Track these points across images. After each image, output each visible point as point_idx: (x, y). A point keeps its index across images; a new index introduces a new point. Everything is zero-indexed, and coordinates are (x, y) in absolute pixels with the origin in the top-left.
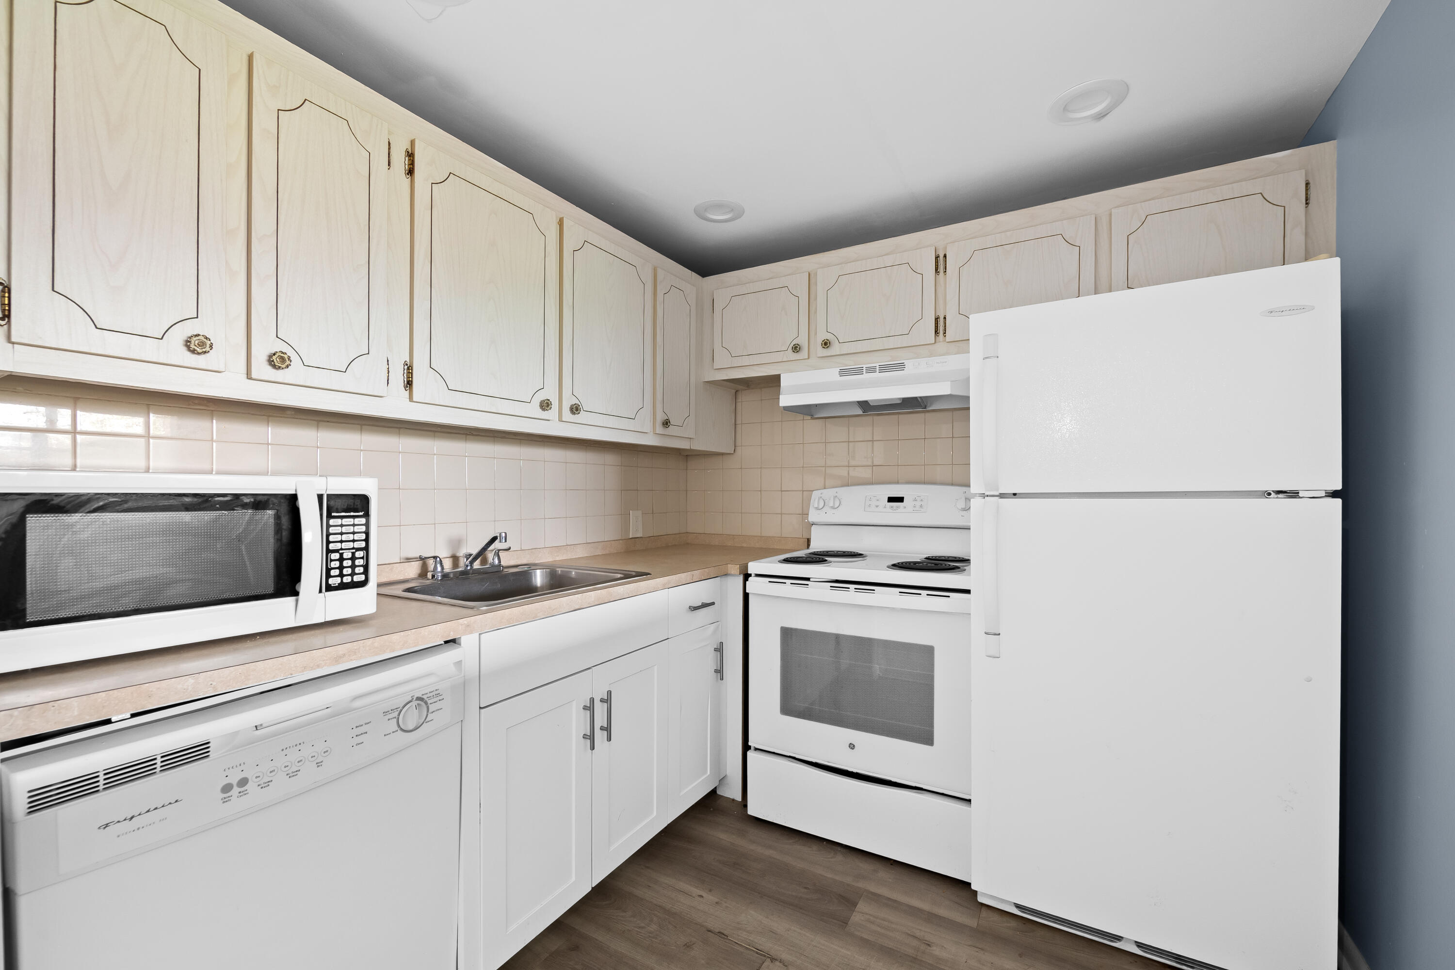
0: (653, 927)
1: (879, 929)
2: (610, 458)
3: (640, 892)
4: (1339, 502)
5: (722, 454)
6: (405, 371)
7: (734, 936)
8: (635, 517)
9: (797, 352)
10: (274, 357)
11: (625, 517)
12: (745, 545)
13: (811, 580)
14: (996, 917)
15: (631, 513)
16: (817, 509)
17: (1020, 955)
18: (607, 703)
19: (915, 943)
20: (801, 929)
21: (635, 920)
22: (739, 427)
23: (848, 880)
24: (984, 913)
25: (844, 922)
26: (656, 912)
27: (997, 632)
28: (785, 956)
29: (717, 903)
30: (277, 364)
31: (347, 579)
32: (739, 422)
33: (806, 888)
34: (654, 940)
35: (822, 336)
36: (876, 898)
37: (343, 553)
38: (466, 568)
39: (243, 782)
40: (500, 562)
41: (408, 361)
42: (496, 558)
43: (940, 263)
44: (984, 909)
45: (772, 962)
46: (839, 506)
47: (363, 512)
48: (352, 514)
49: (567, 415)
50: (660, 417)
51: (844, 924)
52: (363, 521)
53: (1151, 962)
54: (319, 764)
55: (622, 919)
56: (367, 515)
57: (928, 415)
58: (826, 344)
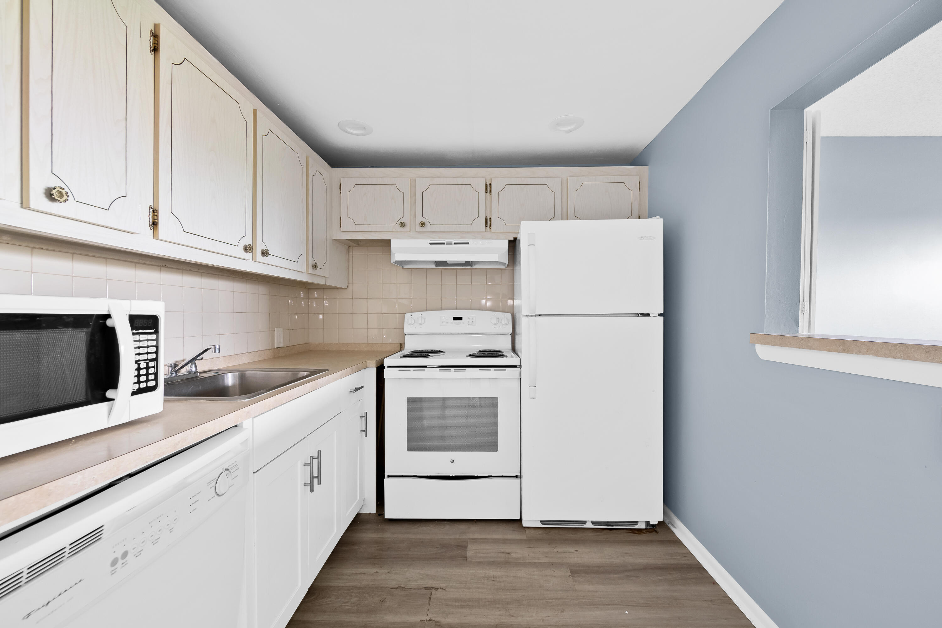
0: (354, 599)
1: (483, 555)
2: (261, 290)
3: (334, 583)
4: (662, 317)
5: (338, 288)
6: (151, 214)
7: (408, 585)
8: (279, 332)
9: (403, 227)
10: (53, 191)
11: (272, 332)
12: (356, 350)
13: (427, 367)
14: (533, 531)
15: (276, 330)
16: (410, 325)
17: (549, 544)
18: (318, 459)
19: (502, 555)
20: (444, 569)
21: (340, 599)
22: (350, 271)
23: (457, 536)
24: (527, 531)
25: (465, 558)
26: (351, 591)
27: (535, 385)
28: (441, 585)
29: (388, 572)
30: (56, 198)
31: (143, 385)
32: (350, 267)
33: (436, 548)
34: (359, 606)
35: (420, 219)
36: (475, 541)
37: (140, 363)
38: (171, 376)
39: (125, 554)
40: (196, 369)
41: (153, 206)
42: (194, 366)
43: (489, 187)
44: (526, 529)
45: (436, 590)
46: (424, 323)
47: (154, 330)
48: (147, 331)
49: (259, 257)
50: (311, 262)
51: (465, 559)
52: (154, 336)
53: (597, 529)
54: (171, 531)
55: (330, 602)
56: (156, 332)
57: (472, 270)
58: (422, 224)
